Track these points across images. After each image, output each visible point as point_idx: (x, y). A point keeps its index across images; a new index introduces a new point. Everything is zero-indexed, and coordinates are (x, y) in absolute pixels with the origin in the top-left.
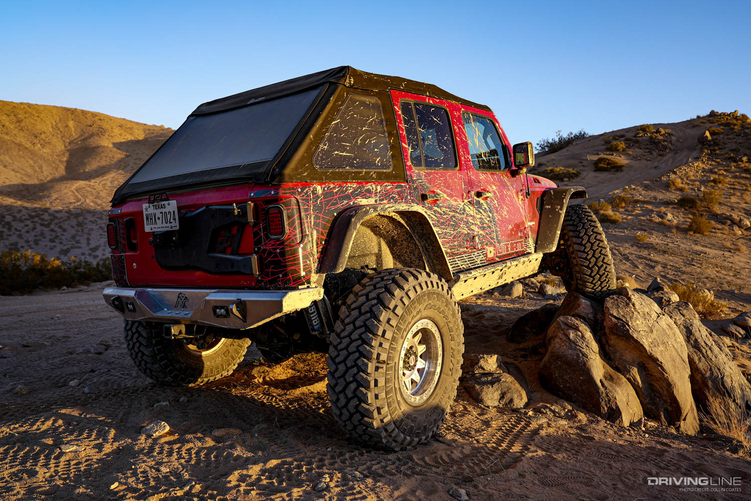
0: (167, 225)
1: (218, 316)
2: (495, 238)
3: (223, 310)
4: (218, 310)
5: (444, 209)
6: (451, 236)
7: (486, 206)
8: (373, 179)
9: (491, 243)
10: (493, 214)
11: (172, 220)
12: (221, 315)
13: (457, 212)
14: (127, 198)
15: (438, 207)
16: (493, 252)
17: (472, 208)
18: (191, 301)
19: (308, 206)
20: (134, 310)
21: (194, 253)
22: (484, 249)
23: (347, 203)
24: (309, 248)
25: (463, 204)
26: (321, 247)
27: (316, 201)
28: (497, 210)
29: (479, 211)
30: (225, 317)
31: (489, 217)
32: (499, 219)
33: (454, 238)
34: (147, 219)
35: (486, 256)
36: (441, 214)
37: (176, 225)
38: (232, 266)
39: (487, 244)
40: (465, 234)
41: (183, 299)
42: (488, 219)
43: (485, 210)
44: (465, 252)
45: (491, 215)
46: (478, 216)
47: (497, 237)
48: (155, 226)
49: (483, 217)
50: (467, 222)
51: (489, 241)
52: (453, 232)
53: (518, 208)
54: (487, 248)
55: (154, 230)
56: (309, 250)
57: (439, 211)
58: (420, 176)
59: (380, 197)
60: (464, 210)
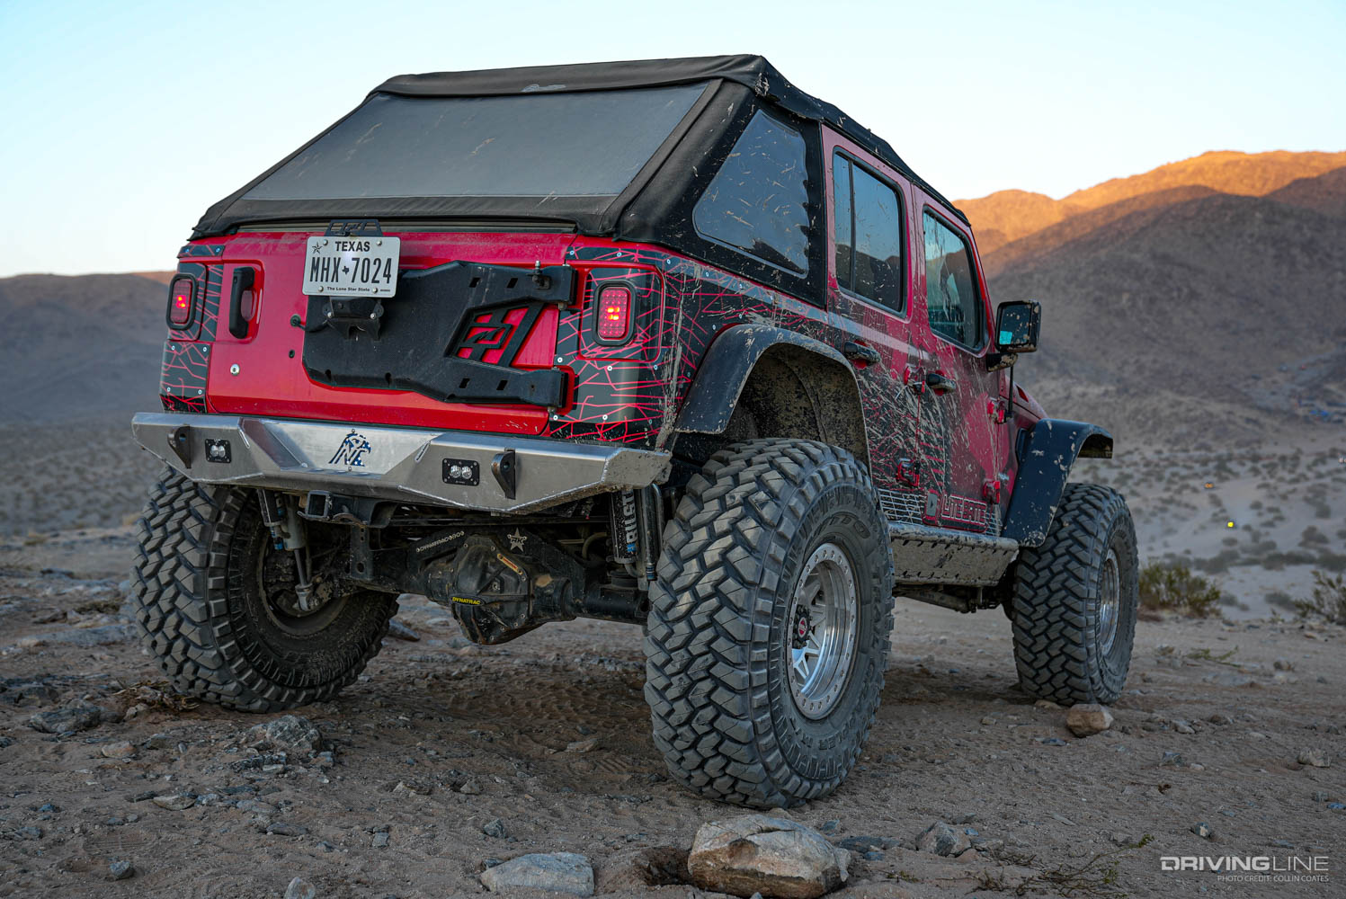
0: (364, 286)
1: (452, 481)
2: (943, 478)
3: (466, 470)
4: (454, 469)
5: (875, 386)
6: (876, 443)
7: (938, 408)
8: (776, 283)
9: (936, 488)
10: (947, 428)
11: (380, 276)
12: (461, 479)
13: (893, 400)
14: (237, 226)
15: (866, 376)
16: (936, 506)
17: (917, 401)
18: (375, 452)
19: (677, 295)
20: (227, 458)
21: (411, 352)
22: (923, 493)
23: (735, 313)
24: (666, 375)
25: (904, 387)
26: (684, 381)
27: (690, 291)
28: (953, 422)
29: (927, 414)
30: (468, 483)
31: (940, 432)
32: (954, 443)
33: (881, 449)
34: (315, 267)
35: (924, 510)
36: (868, 393)
37: (388, 289)
38: (502, 385)
39: (928, 486)
40: (899, 450)
41: (356, 445)
42: (938, 435)
43: (935, 415)
44: (893, 487)
45: (943, 429)
46: (924, 423)
47: (946, 478)
48: (334, 284)
49: (931, 428)
50: (905, 427)
51: (933, 481)
52: (880, 437)
53: (988, 436)
54: (928, 493)
55: (326, 293)
56: (665, 379)
57: (867, 385)
58: (846, 307)
59: (783, 321)
60: (904, 400)
